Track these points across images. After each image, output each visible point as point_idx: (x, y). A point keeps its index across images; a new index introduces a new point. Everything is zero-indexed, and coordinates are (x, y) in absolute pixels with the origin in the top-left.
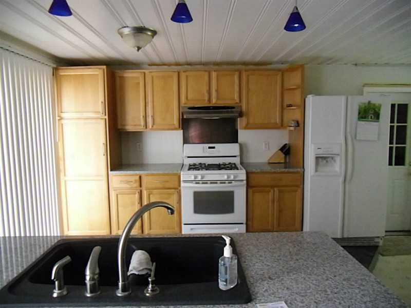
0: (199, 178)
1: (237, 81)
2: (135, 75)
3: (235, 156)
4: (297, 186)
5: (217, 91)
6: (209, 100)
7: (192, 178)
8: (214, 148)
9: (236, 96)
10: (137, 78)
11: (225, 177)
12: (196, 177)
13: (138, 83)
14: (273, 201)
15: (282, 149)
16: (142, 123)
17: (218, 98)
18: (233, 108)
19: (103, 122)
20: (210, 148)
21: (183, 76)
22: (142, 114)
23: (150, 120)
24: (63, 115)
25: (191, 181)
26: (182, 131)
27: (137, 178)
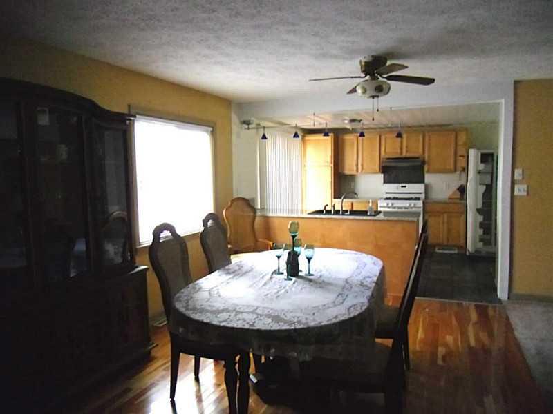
0: (390, 205)
1: (421, 139)
2: (352, 137)
3: (421, 193)
4: (462, 213)
5: (407, 147)
6: (401, 153)
7: (385, 205)
8: (405, 186)
9: (421, 150)
10: (353, 139)
11: (408, 205)
12: (388, 204)
13: (353, 143)
14: (443, 223)
15: (458, 189)
16: (355, 168)
17: (407, 152)
18: (417, 158)
19: (330, 169)
20: (402, 187)
21: (383, 137)
22: (355, 163)
23: (360, 166)
24: (306, 164)
25: (384, 207)
26: (382, 175)
27: (350, 204)
